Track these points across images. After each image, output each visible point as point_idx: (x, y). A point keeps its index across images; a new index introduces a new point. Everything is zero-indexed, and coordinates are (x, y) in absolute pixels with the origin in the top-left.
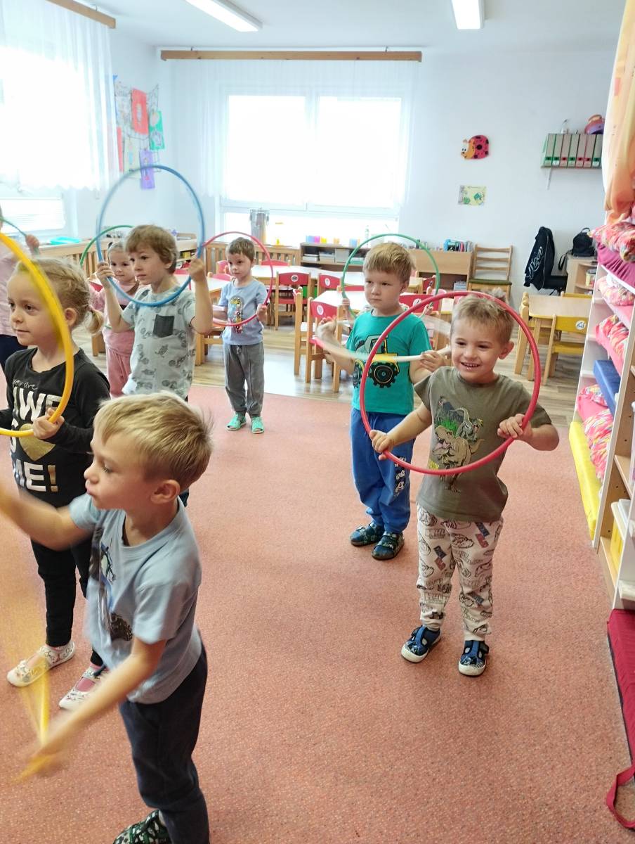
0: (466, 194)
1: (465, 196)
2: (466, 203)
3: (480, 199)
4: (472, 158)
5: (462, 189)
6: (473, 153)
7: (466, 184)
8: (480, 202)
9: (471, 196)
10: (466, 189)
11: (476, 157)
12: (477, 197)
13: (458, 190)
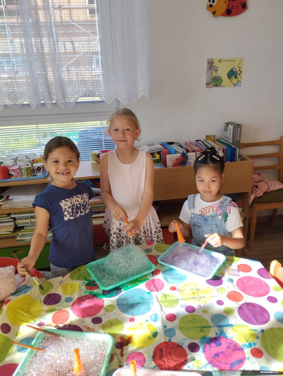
0: (216, 71)
1: (214, 74)
2: (216, 86)
3: (236, 77)
4: (223, 15)
5: (211, 63)
6: (224, 7)
7: (216, 57)
8: (235, 81)
9: (223, 73)
10: (216, 64)
11: (229, 13)
12: (232, 74)
13: (205, 66)
